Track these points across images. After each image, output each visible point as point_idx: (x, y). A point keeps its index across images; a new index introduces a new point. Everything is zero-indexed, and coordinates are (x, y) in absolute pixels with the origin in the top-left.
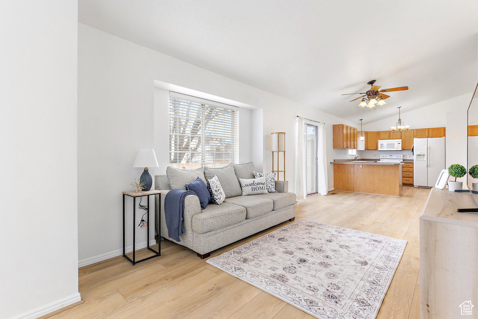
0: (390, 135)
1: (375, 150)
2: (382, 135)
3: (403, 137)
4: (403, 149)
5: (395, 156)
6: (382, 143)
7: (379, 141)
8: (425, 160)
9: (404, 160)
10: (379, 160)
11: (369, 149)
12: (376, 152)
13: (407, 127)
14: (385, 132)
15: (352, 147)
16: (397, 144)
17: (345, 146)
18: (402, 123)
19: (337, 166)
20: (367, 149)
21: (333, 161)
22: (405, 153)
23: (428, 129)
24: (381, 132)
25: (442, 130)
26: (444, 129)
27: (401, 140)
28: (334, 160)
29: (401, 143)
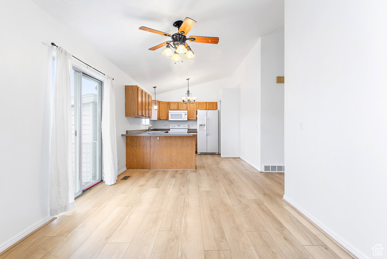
0: (178, 106)
1: (166, 120)
2: (172, 106)
3: (188, 109)
4: (188, 120)
5: (182, 126)
6: (172, 113)
7: (170, 111)
8: (205, 130)
9: (188, 130)
10: (169, 130)
11: (161, 118)
12: (166, 122)
13: (194, 98)
14: (174, 103)
15: (147, 116)
16: (183, 115)
17: (140, 114)
18: (190, 95)
19: (130, 140)
20: (159, 119)
21: (125, 133)
22: (190, 123)
23: (206, 103)
24: (171, 103)
25: (215, 104)
26: (216, 103)
27: (186, 111)
28: (127, 131)
29: (187, 113)
